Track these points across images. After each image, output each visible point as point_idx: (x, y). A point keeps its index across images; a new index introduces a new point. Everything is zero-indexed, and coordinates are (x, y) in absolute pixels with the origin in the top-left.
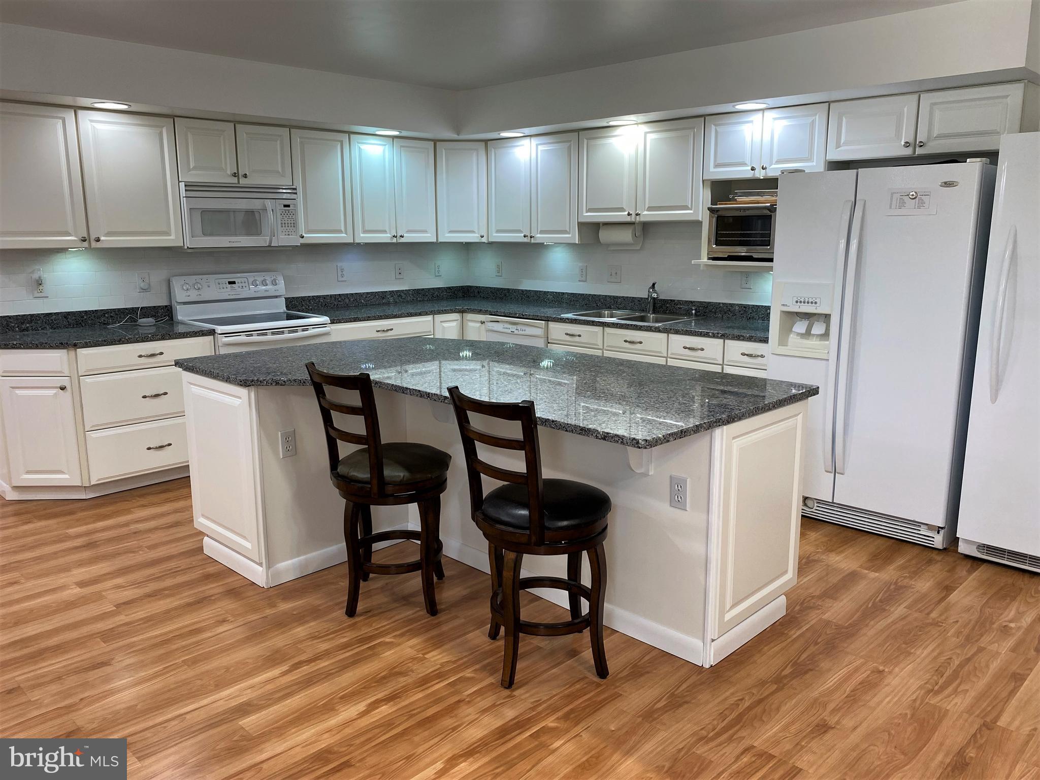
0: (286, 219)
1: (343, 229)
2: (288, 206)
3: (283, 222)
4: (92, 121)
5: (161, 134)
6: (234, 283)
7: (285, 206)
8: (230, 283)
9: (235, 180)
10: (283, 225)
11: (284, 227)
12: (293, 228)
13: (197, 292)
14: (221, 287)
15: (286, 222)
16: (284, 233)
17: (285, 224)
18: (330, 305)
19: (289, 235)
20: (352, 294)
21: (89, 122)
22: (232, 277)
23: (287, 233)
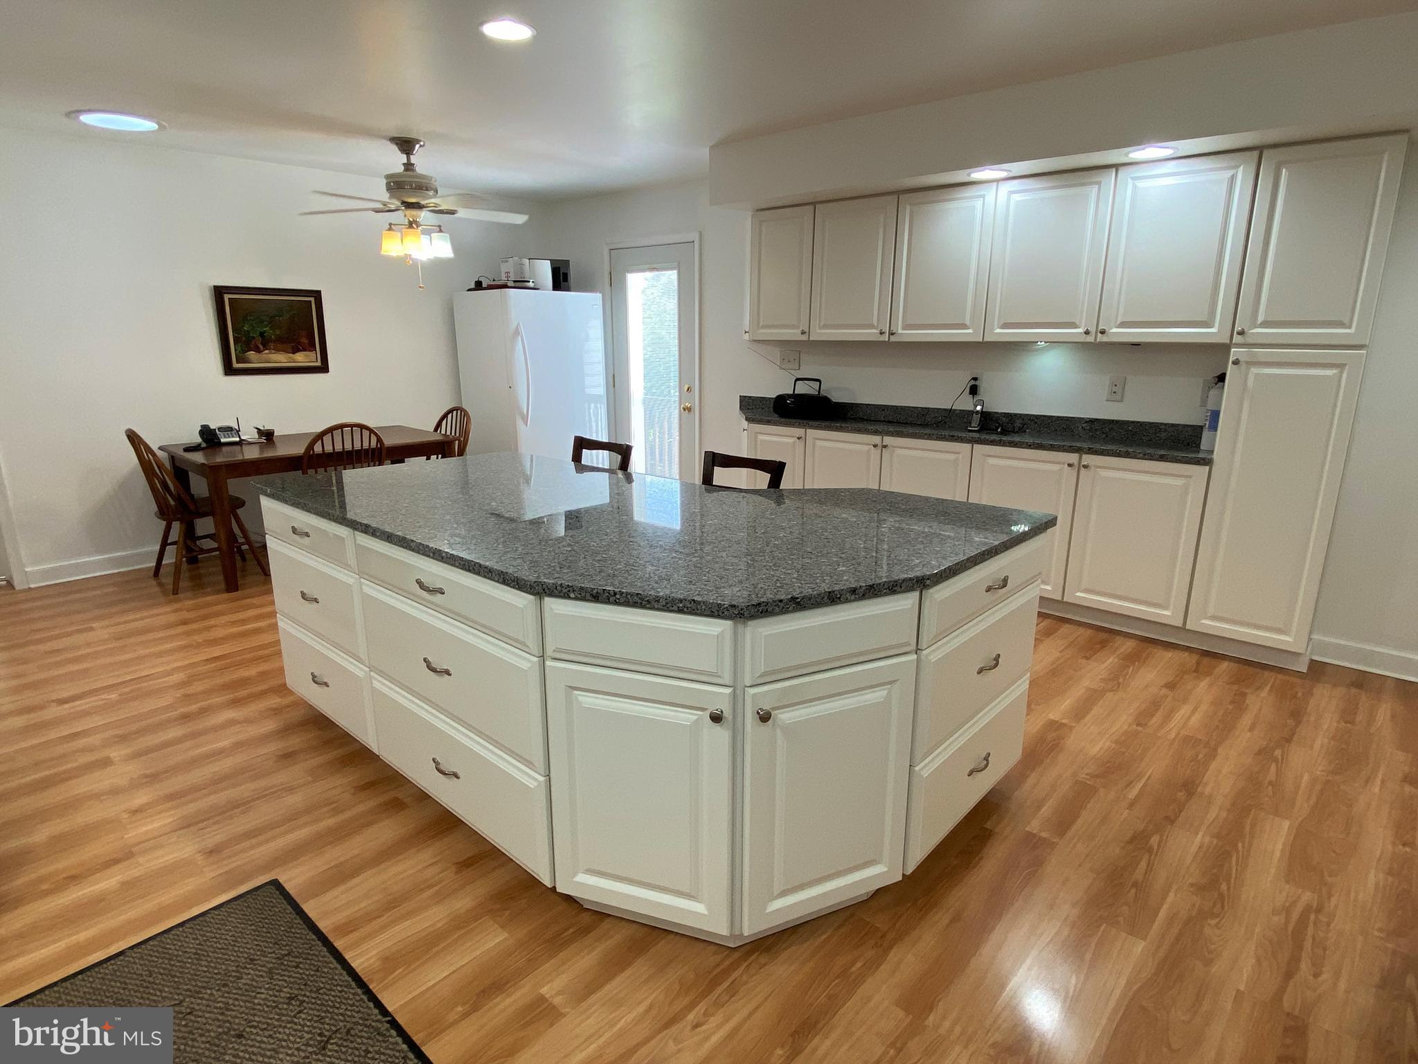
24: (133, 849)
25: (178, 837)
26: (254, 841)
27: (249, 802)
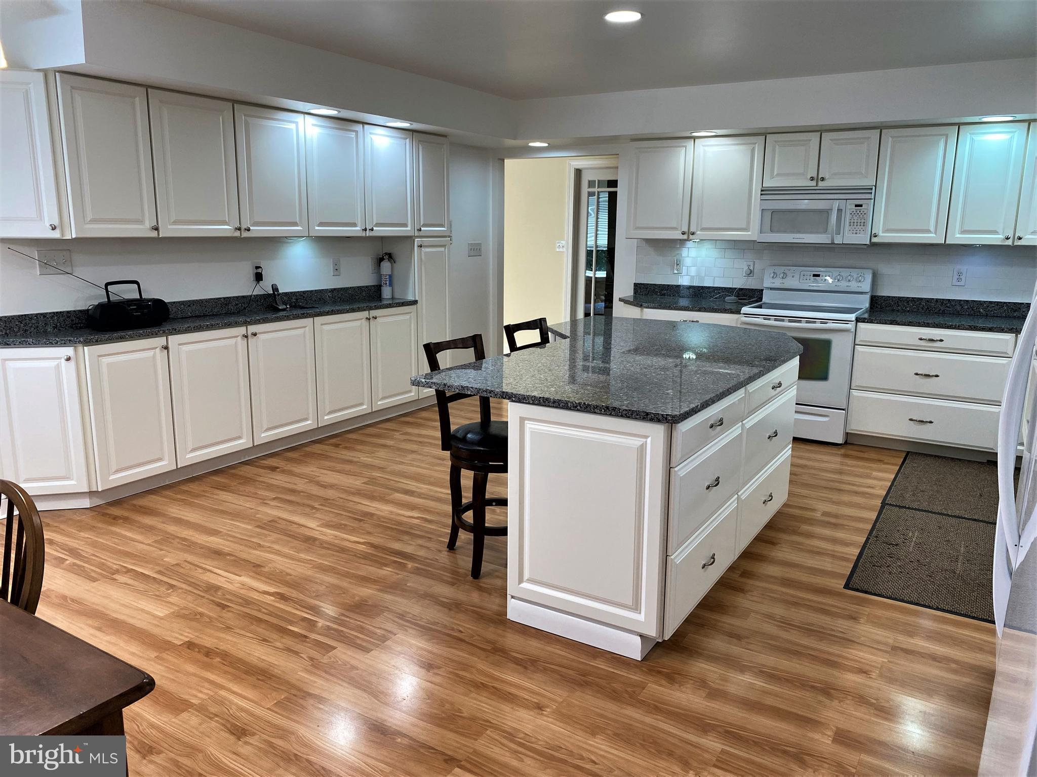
0: (856, 218)
1: (932, 228)
2: (861, 206)
3: (852, 221)
4: (703, 146)
5: (753, 150)
6: (818, 276)
7: (856, 206)
8: (814, 275)
9: (813, 183)
10: (852, 224)
11: (852, 226)
12: (862, 227)
13: (781, 281)
14: (805, 278)
15: (855, 221)
16: (851, 232)
17: (854, 223)
18: (934, 309)
19: (856, 233)
20: (967, 301)
21: (701, 146)
22: (816, 270)
23: (855, 232)
24: (890, 650)
25: (859, 638)
26: (826, 608)
27: (799, 627)
